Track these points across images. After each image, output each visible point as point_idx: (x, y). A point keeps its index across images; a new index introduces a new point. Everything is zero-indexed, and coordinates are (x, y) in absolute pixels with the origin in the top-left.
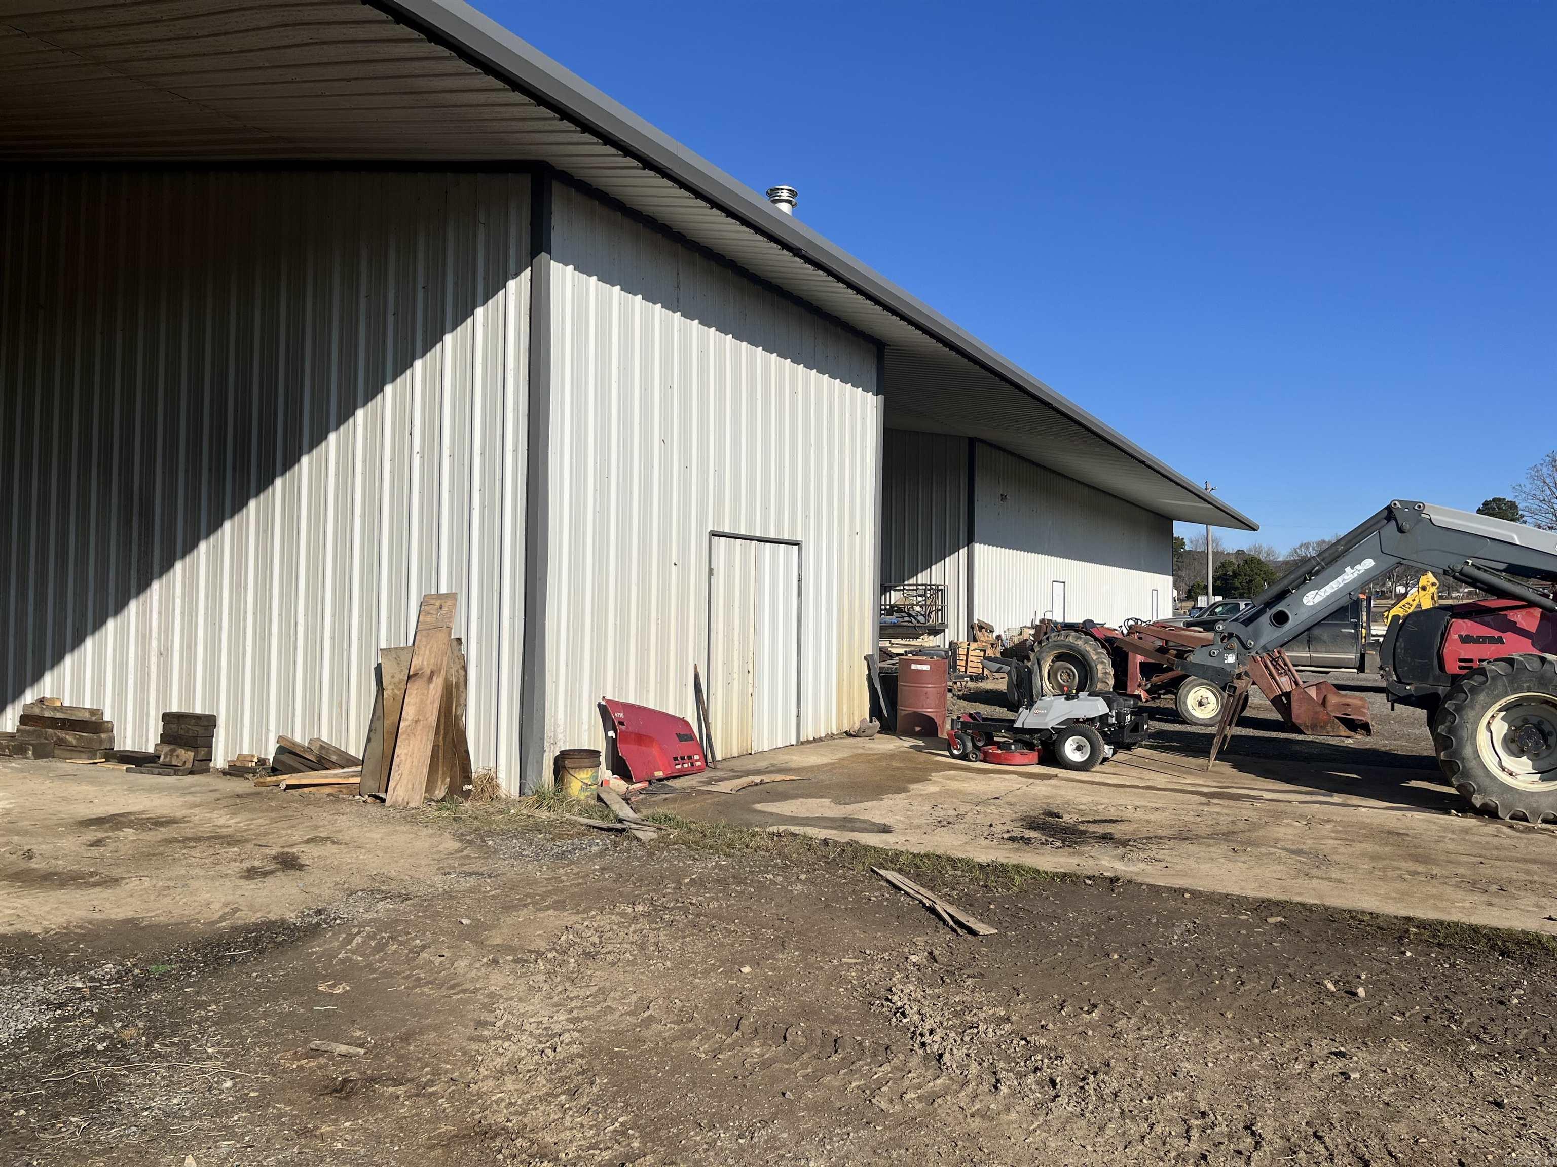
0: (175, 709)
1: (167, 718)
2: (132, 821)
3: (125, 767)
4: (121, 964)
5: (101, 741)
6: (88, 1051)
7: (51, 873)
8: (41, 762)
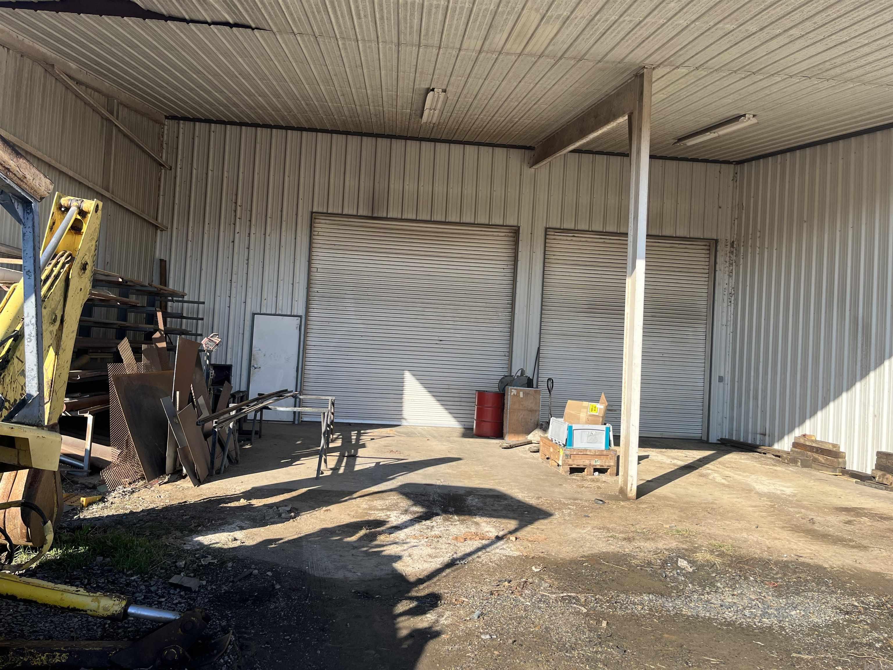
0: (884, 450)
1: (880, 455)
2: (866, 513)
3: (855, 480)
4: (878, 599)
5: (839, 463)
6: (870, 645)
7: (826, 534)
8: (805, 470)
